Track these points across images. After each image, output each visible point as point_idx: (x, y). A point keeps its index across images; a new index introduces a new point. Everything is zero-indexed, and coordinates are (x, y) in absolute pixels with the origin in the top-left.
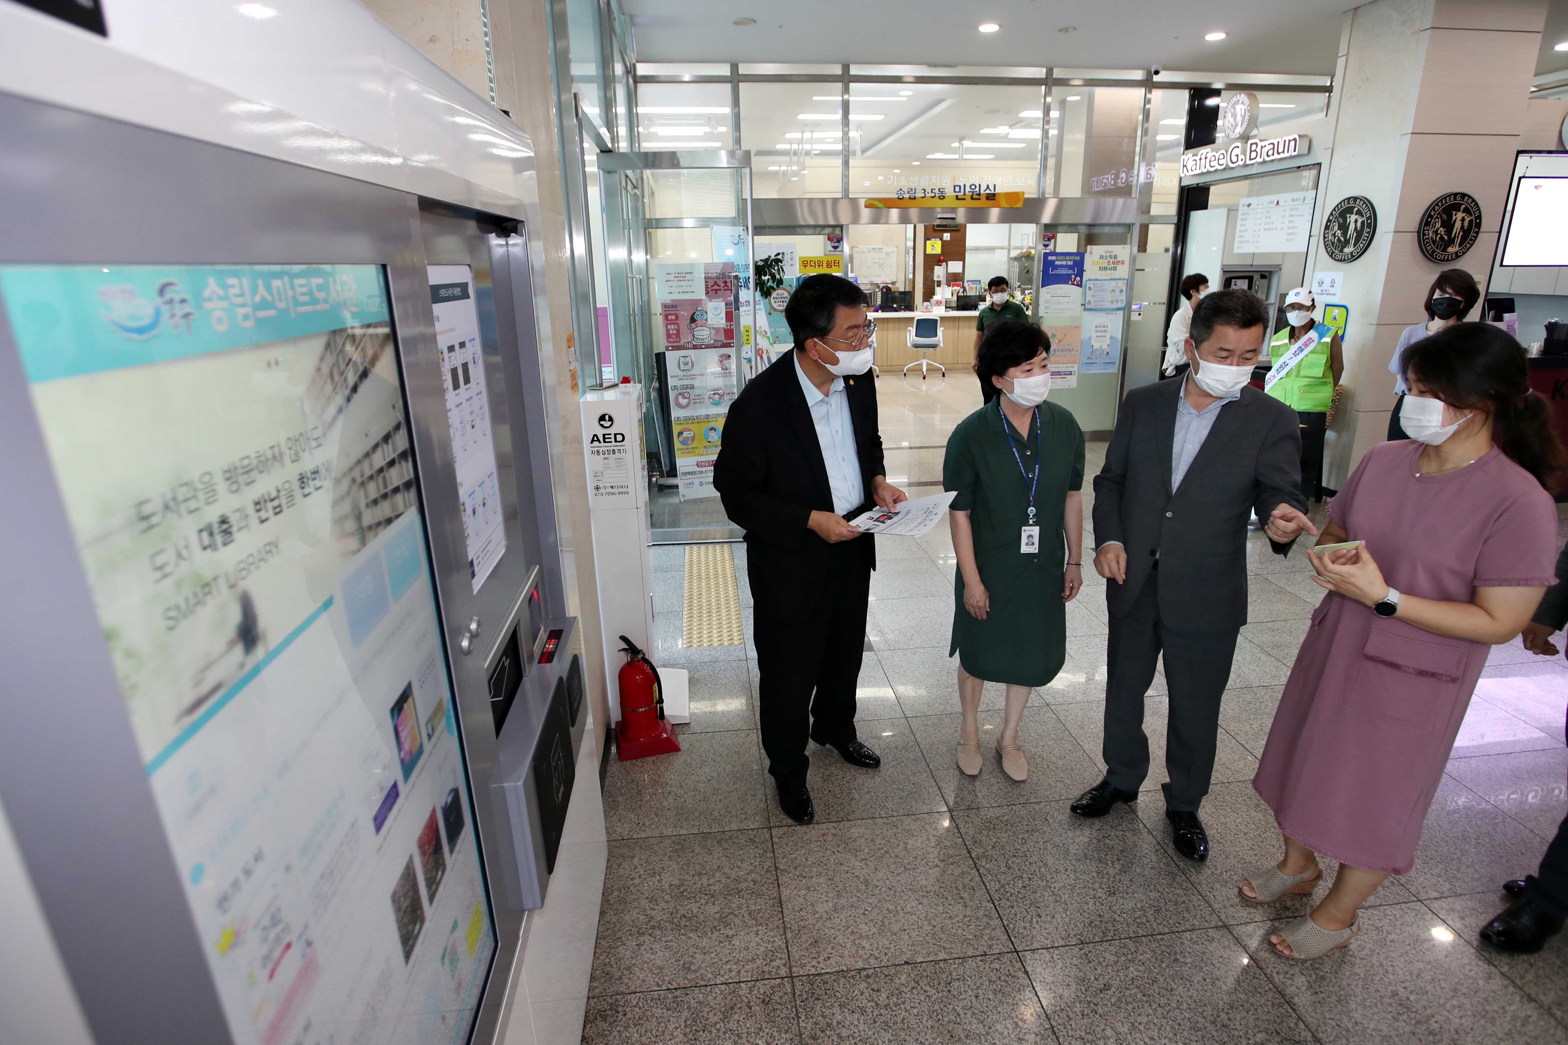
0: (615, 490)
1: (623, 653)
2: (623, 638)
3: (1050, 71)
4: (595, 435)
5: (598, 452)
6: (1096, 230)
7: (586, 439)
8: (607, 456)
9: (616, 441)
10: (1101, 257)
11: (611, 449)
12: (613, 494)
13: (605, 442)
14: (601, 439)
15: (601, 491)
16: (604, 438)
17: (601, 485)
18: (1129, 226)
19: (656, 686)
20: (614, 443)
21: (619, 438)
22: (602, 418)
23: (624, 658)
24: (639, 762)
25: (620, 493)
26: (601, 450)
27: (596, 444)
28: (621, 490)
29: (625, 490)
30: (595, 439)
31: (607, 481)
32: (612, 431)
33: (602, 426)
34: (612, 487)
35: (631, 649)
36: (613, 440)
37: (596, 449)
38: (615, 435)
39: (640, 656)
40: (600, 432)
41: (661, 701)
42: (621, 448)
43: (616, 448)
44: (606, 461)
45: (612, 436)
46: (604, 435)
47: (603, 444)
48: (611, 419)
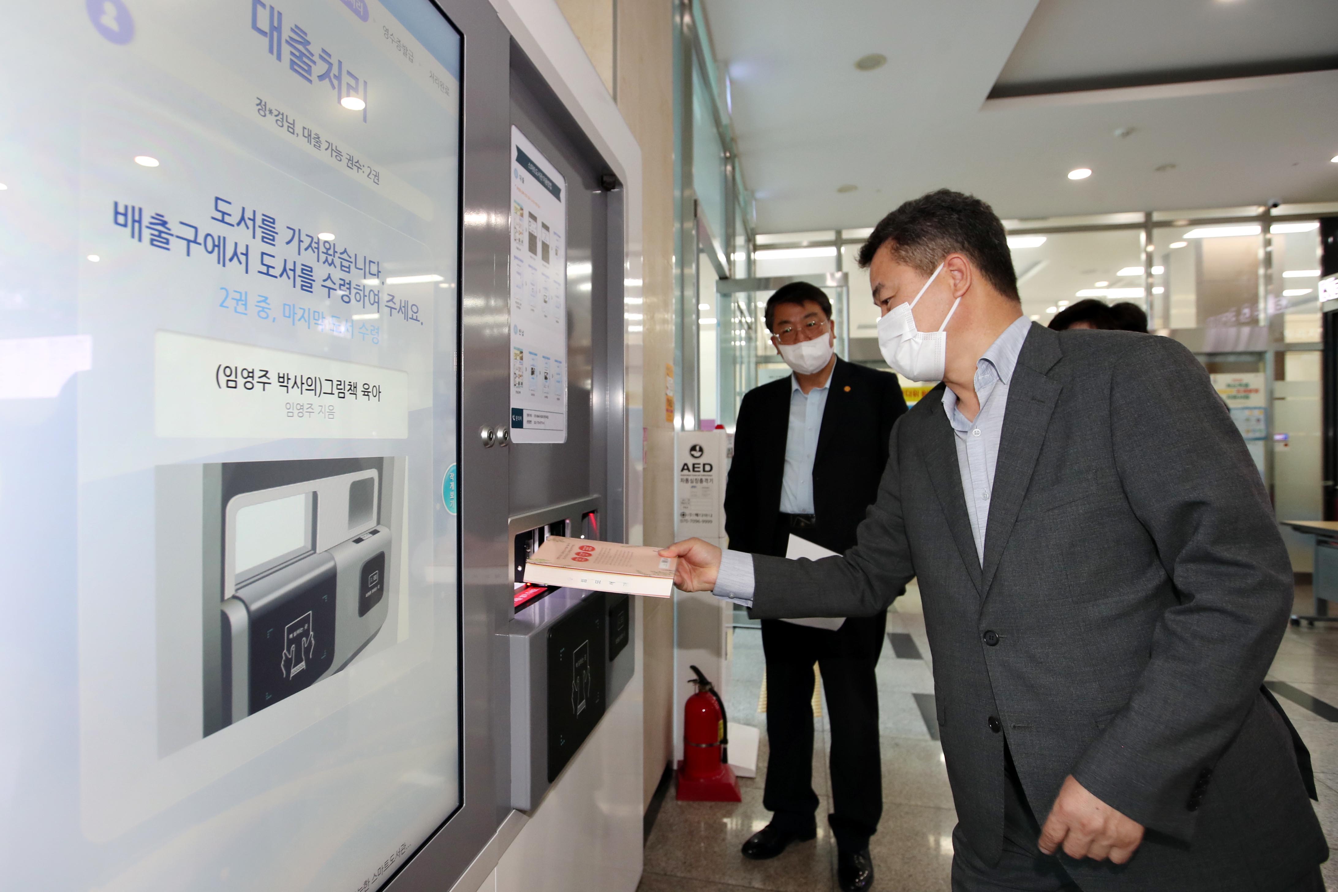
0: (700, 518)
1: (691, 684)
2: (694, 669)
3: (1148, 215)
4: (686, 464)
5: (687, 480)
6: (1218, 359)
7: (677, 467)
8: (694, 484)
9: (704, 471)
10: (1229, 386)
11: (699, 478)
12: (698, 521)
13: (694, 471)
14: (691, 468)
15: (687, 518)
16: (694, 468)
17: (687, 512)
18: (1260, 355)
19: (721, 722)
20: (702, 473)
21: (707, 468)
22: (693, 448)
23: (692, 690)
24: (695, 804)
25: (704, 521)
26: (690, 478)
27: (686, 472)
28: (705, 518)
29: (708, 518)
30: (685, 467)
31: (692, 509)
32: (701, 461)
33: (693, 455)
34: (697, 515)
35: (701, 680)
36: (701, 469)
37: (685, 477)
38: (704, 465)
39: (708, 687)
40: (690, 462)
41: (725, 741)
42: (709, 478)
43: (704, 478)
44: (694, 490)
45: (701, 466)
46: (694, 465)
47: (692, 473)
48: (701, 450)
